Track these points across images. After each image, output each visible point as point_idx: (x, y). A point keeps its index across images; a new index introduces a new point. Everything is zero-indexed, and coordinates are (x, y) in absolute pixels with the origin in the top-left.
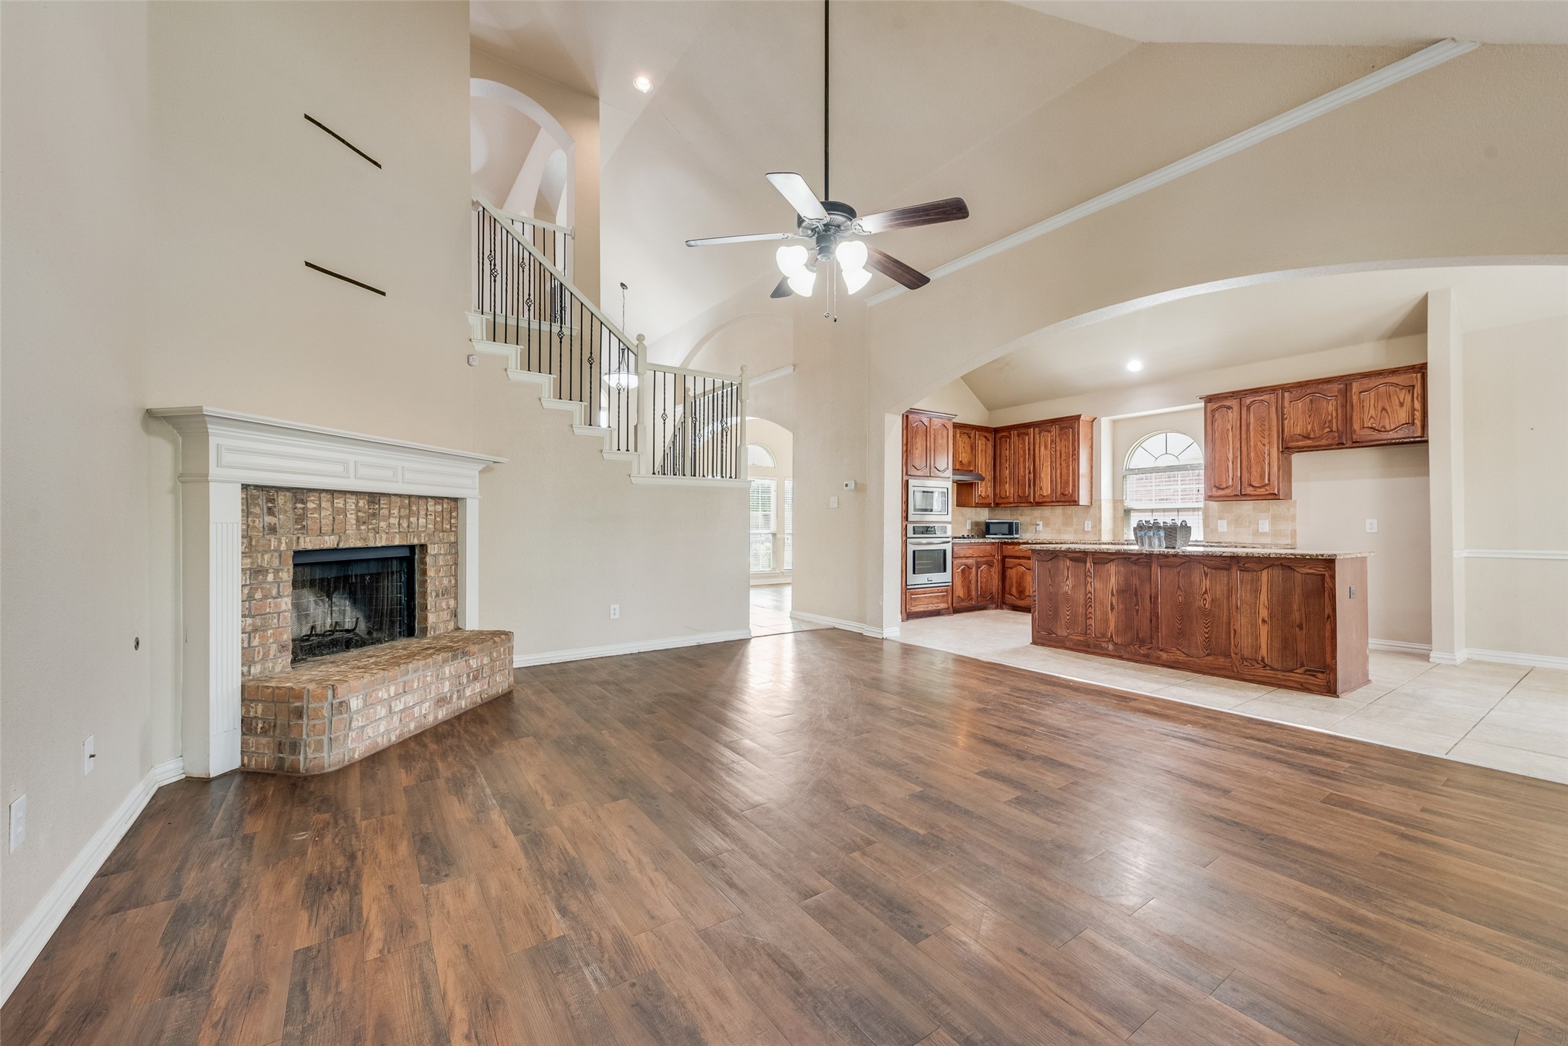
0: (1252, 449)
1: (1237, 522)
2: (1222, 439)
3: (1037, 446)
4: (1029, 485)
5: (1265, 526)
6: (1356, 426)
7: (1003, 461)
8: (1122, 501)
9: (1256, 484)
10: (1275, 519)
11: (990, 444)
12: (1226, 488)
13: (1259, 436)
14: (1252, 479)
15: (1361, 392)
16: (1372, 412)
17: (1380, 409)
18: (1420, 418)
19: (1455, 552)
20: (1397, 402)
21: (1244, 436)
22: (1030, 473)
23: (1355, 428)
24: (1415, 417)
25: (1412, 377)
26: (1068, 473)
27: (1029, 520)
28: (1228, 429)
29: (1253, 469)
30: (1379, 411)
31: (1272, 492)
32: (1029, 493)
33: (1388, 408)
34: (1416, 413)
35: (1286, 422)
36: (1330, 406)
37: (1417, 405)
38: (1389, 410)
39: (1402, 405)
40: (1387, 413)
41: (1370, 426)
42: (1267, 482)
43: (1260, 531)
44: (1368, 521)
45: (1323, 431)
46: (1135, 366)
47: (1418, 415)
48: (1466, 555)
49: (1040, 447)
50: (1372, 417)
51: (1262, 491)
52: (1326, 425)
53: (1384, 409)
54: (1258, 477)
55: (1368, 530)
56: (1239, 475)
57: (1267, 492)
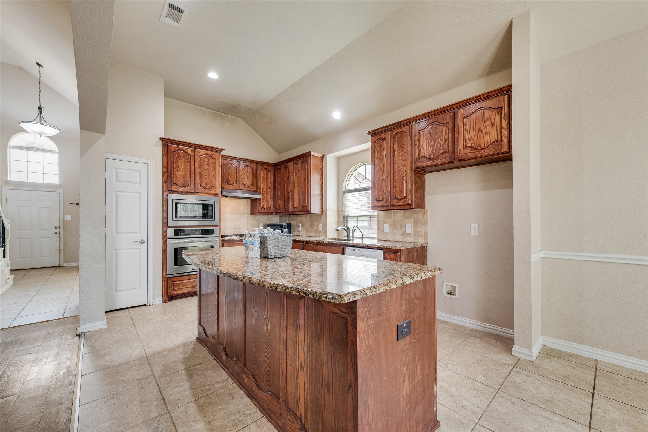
0: (396, 170)
1: (394, 226)
2: (380, 164)
3: (292, 175)
4: (289, 200)
5: (409, 229)
6: (461, 147)
7: (278, 185)
8: (342, 211)
9: (398, 197)
10: (415, 224)
11: (271, 175)
12: (382, 200)
13: (401, 160)
14: (396, 193)
15: (464, 118)
16: (472, 134)
17: (477, 130)
18: (506, 136)
19: (532, 256)
20: (489, 123)
21: (392, 160)
22: (289, 192)
23: (460, 148)
24: (503, 134)
25: (501, 100)
26: (305, 192)
27: (295, 223)
28: (383, 156)
29: (397, 186)
30: (477, 132)
31: (407, 203)
32: (289, 206)
33: (483, 129)
34: (504, 131)
35: (416, 147)
36: (444, 131)
37: (505, 124)
38: (483, 131)
39: (493, 125)
40: (483, 134)
41: (470, 146)
42: (405, 195)
43: (407, 232)
44: (473, 226)
45: (439, 153)
46: (337, 115)
47: (505, 132)
48: (542, 256)
49: (293, 175)
50: (471, 138)
51: (402, 202)
52: (441, 148)
53: (480, 130)
54: (400, 192)
55: (472, 233)
56: (389, 190)
57: (405, 203)
